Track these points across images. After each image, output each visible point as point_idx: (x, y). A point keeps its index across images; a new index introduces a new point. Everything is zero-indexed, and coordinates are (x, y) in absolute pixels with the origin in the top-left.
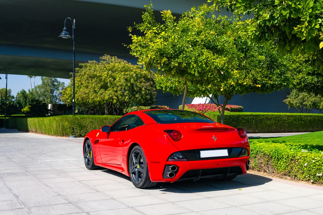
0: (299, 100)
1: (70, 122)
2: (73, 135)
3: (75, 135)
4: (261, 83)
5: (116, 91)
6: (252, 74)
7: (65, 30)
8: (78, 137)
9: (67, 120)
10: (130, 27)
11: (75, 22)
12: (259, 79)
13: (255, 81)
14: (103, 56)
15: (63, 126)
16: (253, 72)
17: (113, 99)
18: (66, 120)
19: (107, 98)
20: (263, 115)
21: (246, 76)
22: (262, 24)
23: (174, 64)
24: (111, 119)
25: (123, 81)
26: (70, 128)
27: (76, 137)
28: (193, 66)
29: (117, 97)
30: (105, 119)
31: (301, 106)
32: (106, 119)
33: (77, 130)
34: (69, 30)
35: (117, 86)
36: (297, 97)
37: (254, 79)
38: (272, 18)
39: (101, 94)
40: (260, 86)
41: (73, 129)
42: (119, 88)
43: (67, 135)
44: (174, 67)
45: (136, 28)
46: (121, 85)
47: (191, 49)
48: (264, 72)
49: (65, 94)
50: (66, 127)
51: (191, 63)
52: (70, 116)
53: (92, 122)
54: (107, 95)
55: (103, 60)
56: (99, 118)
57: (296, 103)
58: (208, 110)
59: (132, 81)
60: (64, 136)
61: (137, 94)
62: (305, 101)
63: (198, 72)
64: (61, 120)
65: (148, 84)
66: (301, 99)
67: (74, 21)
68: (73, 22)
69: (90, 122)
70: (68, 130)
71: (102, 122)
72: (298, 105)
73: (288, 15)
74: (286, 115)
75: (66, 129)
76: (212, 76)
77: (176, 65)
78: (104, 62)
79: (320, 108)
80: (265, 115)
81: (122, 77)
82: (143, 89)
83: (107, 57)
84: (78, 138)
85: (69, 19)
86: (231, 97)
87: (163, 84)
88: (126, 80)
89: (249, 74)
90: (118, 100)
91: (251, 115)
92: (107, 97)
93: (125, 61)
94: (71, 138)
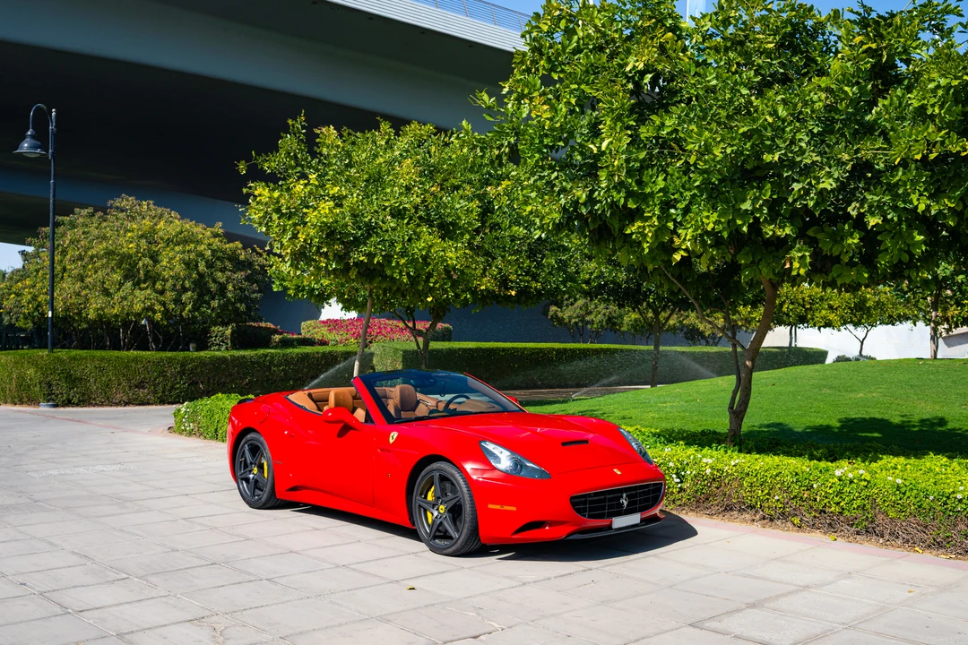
0: (578, 311)
1: (42, 368)
2: (48, 401)
3: (53, 400)
4: (517, 288)
5: (162, 292)
6: (497, 267)
7: (32, 136)
8: (63, 406)
9: (34, 363)
10: (243, 162)
11: (56, 116)
12: (513, 277)
13: (504, 282)
14: (118, 200)
15: (21, 378)
16: (499, 261)
17: (154, 312)
18: (29, 362)
19: (140, 308)
20: (504, 350)
21: (485, 270)
22: (570, 207)
23: (358, 256)
24: (149, 362)
25: (179, 268)
26: (40, 383)
27: (56, 406)
28: (398, 263)
29: (164, 304)
30: (133, 361)
31: (580, 324)
32: (136, 360)
33: (62, 389)
34: (41, 137)
35: (163, 280)
36: (572, 304)
37: (501, 277)
38: (591, 200)
39: (124, 298)
40: (513, 293)
41: (50, 385)
42: (169, 284)
43: (32, 401)
44: (356, 264)
45: (256, 165)
46: (176, 278)
47: (392, 225)
48: (522, 263)
49: (11, 294)
50: (30, 380)
51: (393, 256)
52: (40, 353)
53: (101, 369)
54: (140, 299)
55: (117, 208)
56: (118, 357)
57: (570, 317)
58: (377, 336)
59: (202, 267)
60: (22, 403)
61: (213, 299)
62: (591, 313)
63: (408, 274)
64: (16, 363)
65: (240, 275)
66: (581, 309)
67: (53, 114)
68: (51, 117)
69: (96, 367)
70: (37, 389)
71: (127, 367)
72: (573, 321)
73: (622, 201)
74: (553, 349)
75: (29, 386)
76: (437, 286)
77: (361, 259)
78: (121, 215)
79: (622, 329)
80: (508, 349)
81: (177, 258)
82: (230, 287)
83: (127, 201)
84: (62, 409)
85: (42, 109)
86: (444, 314)
87: (291, 281)
88: (187, 264)
89: (490, 266)
90: (166, 313)
91: (478, 350)
92: (138, 307)
93: (173, 212)
94: (44, 408)
